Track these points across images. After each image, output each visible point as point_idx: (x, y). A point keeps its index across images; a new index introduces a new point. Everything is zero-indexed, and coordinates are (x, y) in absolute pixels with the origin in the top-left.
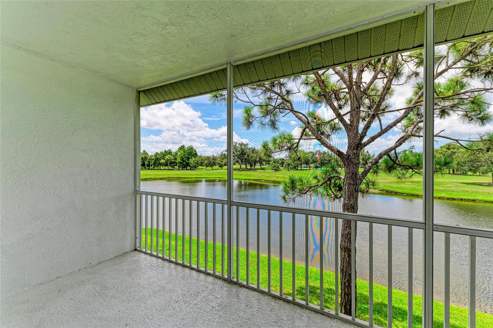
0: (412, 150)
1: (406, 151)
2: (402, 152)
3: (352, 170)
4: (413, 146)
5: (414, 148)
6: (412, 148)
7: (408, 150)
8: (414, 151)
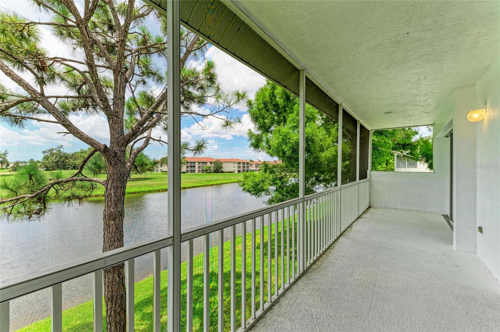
0: (61, 149)
1: (53, 150)
2: (48, 151)
3: (120, 171)
4: (62, 146)
5: (62, 147)
6: (61, 147)
7: (56, 149)
8: (62, 150)
